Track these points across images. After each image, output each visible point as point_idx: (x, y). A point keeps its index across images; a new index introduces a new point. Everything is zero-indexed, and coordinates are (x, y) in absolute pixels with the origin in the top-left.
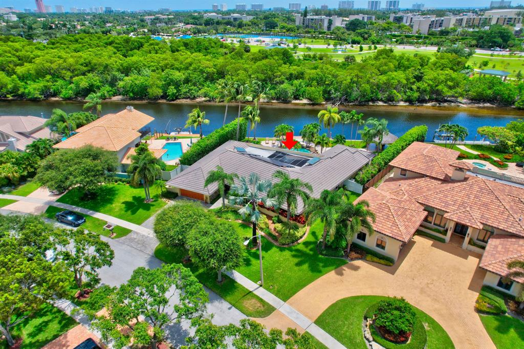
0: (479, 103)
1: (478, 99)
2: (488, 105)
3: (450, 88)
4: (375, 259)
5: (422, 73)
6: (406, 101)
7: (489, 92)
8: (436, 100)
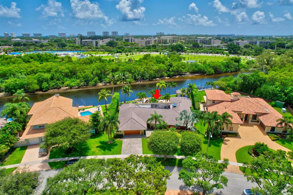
0: (194, 74)
1: (193, 73)
2: (197, 74)
3: (183, 68)
4: (232, 135)
5: (171, 63)
6: (168, 76)
7: (196, 69)
8: (179, 75)
